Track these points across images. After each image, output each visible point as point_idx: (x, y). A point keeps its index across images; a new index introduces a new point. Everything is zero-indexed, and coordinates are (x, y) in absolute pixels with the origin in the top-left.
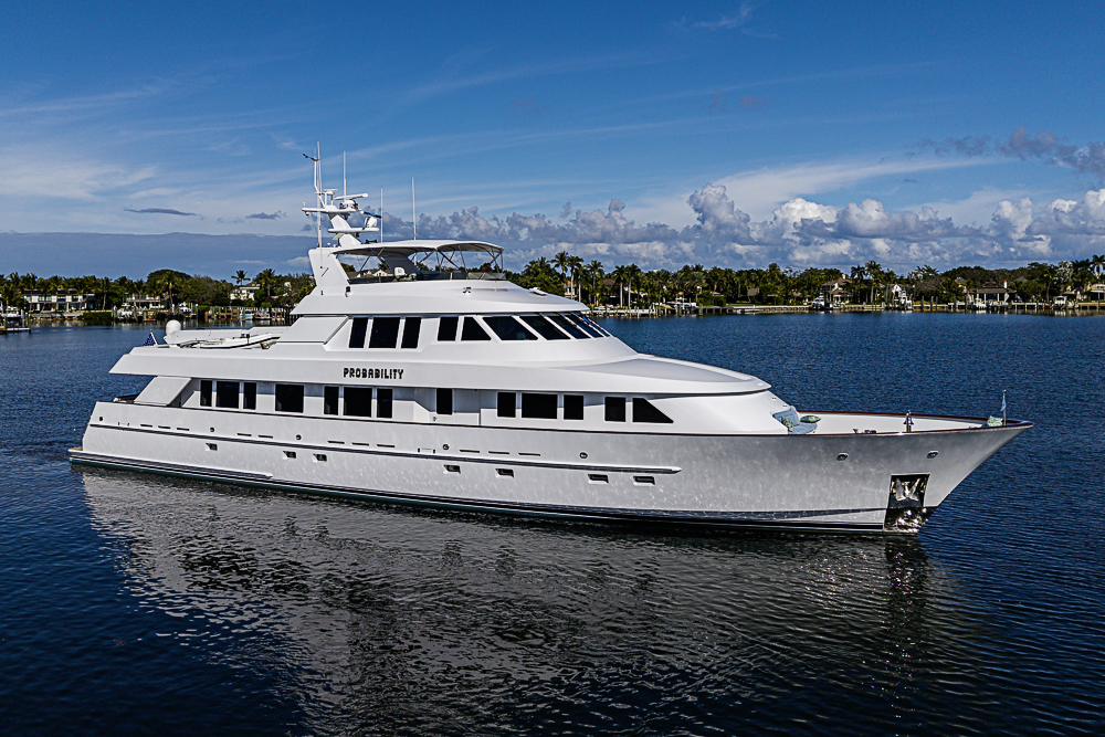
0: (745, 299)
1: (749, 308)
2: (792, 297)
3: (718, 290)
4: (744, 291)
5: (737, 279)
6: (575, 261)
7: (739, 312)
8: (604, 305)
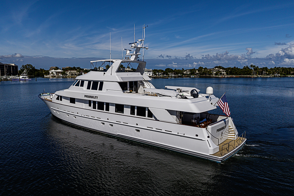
0: (290, 74)
1: (291, 76)
3: (284, 72)
4: (290, 72)
5: (288, 70)
6: (254, 66)
7: (289, 77)
8: (259, 75)
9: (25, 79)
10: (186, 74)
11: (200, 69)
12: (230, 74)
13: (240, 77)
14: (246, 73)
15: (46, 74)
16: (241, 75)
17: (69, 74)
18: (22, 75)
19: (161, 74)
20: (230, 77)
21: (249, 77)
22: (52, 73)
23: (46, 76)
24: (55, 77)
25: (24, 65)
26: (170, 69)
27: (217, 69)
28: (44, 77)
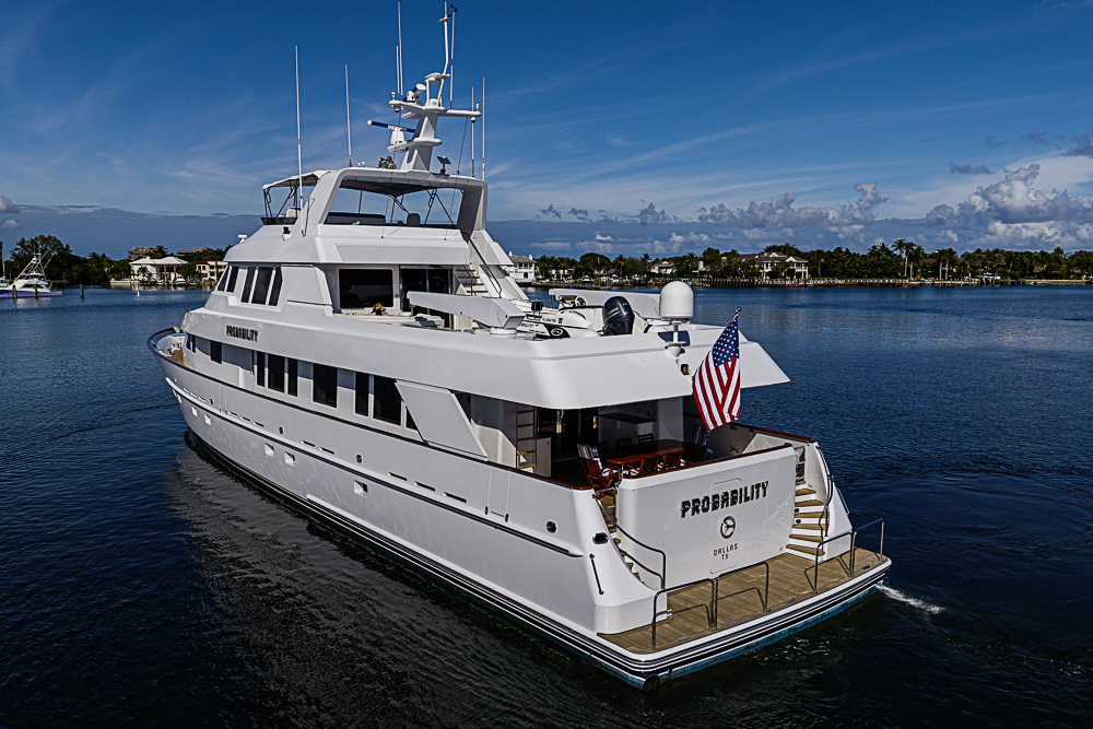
0: (1031, 275)
1: (1039, 282)
2: (1074, 274)
3: (1013, 269)
4: (1032, 268)
5: (1026, 260)
6: (909, 246)
8: (926, 278)
9: (37, 292)
10: (660, 275)
11: (708, 257)
12: (824, 276)
13: (860, 284)
14: (880, 270)
15: (119, 272)
16: (861, 277)
17: (212, 274)
18: (21, 278)
19: (566, 276)
20: (824, 286)
21: (893, 285)
22: (143, 270)
23: (119, 283)
24: (154, 284)
25: (27, 239)
26: (597, 255)
27: (775, 255)
28: (108, 286)
